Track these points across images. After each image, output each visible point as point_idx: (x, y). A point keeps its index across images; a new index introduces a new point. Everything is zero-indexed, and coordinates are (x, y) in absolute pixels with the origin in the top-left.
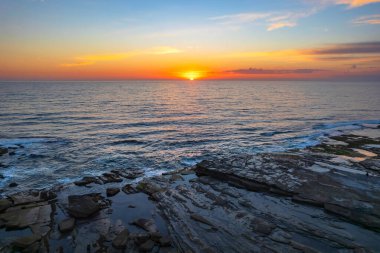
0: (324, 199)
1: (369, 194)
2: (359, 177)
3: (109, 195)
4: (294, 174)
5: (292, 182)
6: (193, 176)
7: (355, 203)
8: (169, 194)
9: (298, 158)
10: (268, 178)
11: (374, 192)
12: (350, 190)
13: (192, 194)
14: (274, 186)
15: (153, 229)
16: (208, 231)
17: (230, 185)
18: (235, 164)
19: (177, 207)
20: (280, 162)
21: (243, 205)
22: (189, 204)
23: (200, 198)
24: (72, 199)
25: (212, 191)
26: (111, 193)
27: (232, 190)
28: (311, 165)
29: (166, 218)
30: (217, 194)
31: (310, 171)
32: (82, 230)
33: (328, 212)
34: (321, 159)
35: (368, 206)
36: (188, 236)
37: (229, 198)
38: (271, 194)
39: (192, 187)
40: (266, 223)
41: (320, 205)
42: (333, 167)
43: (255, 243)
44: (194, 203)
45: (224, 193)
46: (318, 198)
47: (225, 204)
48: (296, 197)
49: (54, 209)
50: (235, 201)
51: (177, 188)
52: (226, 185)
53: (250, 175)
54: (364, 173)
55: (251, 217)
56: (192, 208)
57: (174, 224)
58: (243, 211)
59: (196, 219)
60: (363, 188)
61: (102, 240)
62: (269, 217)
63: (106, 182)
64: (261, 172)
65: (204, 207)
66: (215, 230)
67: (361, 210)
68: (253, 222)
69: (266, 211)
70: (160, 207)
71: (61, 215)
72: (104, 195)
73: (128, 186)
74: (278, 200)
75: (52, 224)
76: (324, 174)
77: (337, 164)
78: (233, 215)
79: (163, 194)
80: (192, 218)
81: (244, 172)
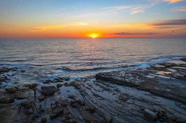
0: (150, 88)
1: (170, 86)
2: (167, 80)
3: (58, 87)
4: (139, 78)
5: (138, 81)
6: (95, 79)
7: (163, 89)
8: (84, 86)
9: (141, 72)
10: (127, 80)
11: (172, 85)
12: (162, 84)
13: (94, 86)
14: (129, 83)
15: (77, 99)
16: (101, 99)
17: (111, 83)
18: (113, 74)
19: (88, 91)
20: (133, 74)
21: (116, 90)
22: (93, 90)
23: (98, 88)
24: (42, 88)
25: (103, 85)
26: (59, 86)
27: (111, 85)
28: (147, 75)
29: (83, 95)
30: (105, 86)
31: (146, 77)
32: (48, 99)
33: (151, 93)
34: (152, 72)
35: (168, 90)
36: (92, 101)
37: (110, 88)
38: (128, 86)
39: (94, 84)
40: (125, 97)
41: (148, 90)
42: (156, 75)
43: (120, 104)
44: (95, 90)
45: (107, 86)
46: (148, 87)
47: (108, 90)
48: (138, 87)
49: (35, 92)
50: (112, 89)
51: (87, 84)
52: (109, 83)
53: (119, 79)
54: (169, 78)
55: (119, 94)
56: (94, 91)
57: (87, 97)
58: (116, 92)
59: (96, 95)
60: (168, 84)
61: (57, 103)
62: (126, 95)
63: (56, 82)
64: (124, 78)
65: (99, 91)
66: (103, 99)
67: (165, 92)
68: (119, 96)
69: (125, 92)
70: (80, 91)
71: (38, 94)
72: (56, 86)
73: (66, 84)
74: (131, 89)
75: (35, 97)
76: (152, 78)
77: (159, 75)
78: (111, 94)
79: (82, 86)
80: (94, 95)
81: (117, 77)
